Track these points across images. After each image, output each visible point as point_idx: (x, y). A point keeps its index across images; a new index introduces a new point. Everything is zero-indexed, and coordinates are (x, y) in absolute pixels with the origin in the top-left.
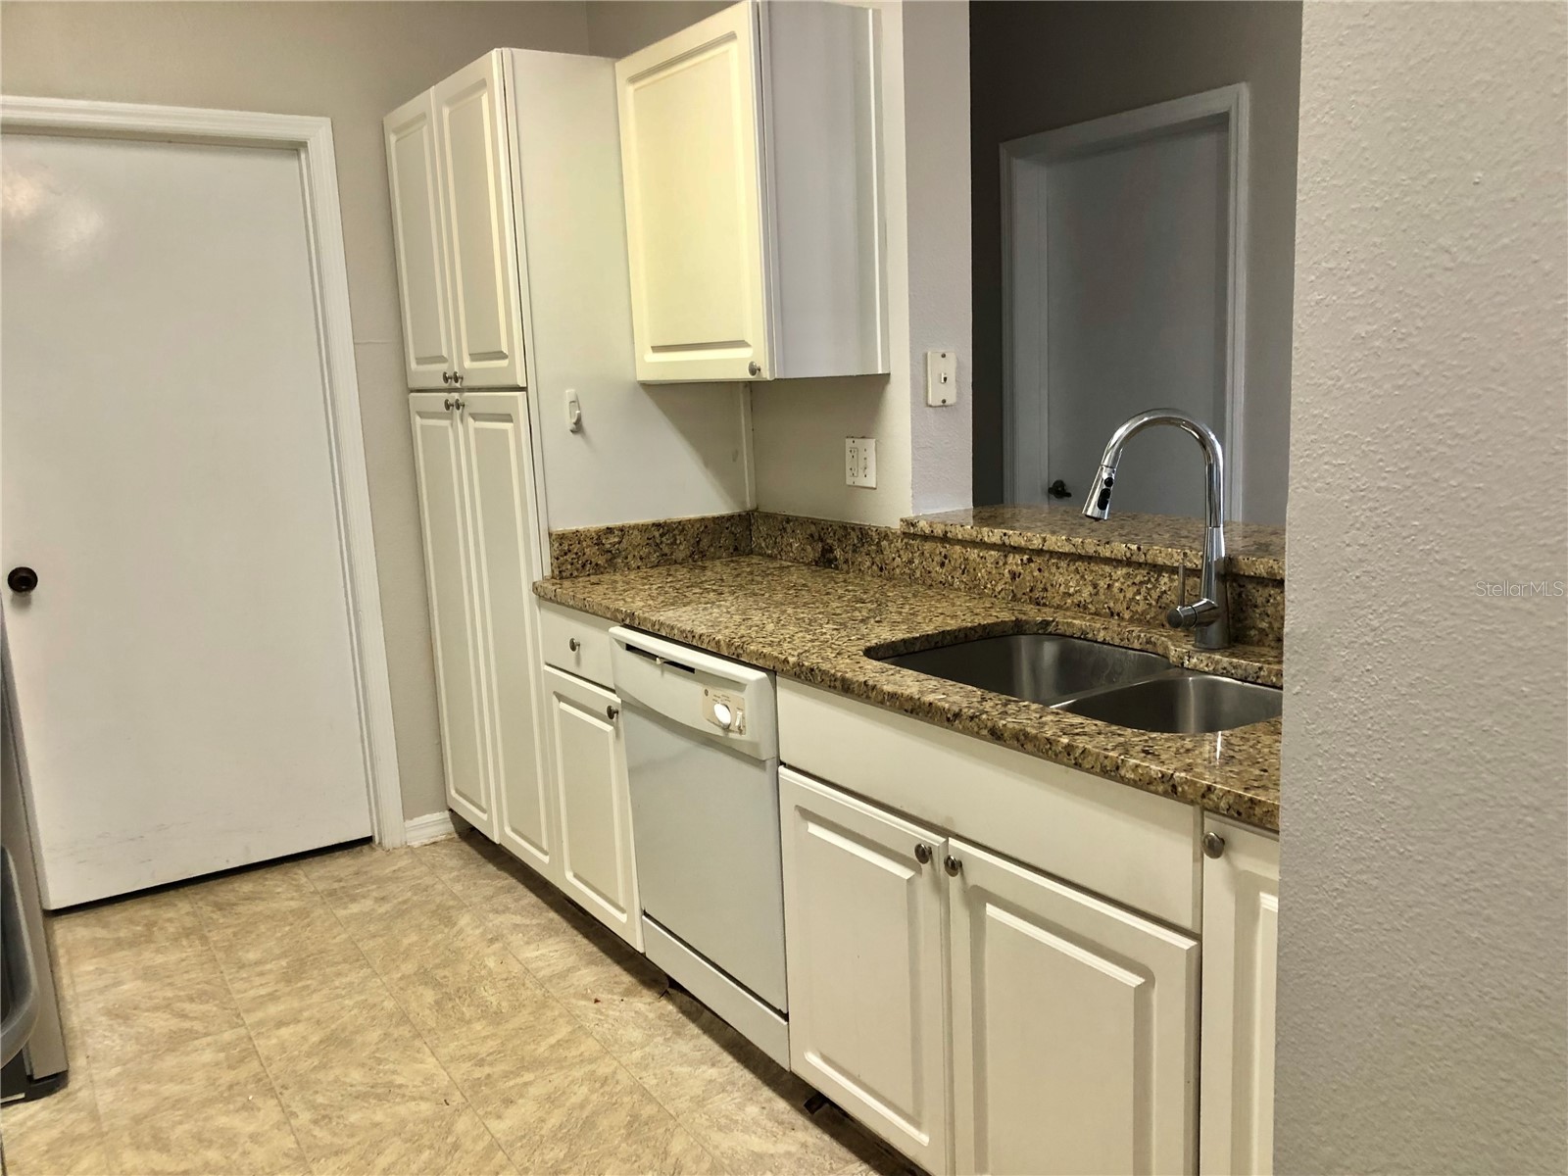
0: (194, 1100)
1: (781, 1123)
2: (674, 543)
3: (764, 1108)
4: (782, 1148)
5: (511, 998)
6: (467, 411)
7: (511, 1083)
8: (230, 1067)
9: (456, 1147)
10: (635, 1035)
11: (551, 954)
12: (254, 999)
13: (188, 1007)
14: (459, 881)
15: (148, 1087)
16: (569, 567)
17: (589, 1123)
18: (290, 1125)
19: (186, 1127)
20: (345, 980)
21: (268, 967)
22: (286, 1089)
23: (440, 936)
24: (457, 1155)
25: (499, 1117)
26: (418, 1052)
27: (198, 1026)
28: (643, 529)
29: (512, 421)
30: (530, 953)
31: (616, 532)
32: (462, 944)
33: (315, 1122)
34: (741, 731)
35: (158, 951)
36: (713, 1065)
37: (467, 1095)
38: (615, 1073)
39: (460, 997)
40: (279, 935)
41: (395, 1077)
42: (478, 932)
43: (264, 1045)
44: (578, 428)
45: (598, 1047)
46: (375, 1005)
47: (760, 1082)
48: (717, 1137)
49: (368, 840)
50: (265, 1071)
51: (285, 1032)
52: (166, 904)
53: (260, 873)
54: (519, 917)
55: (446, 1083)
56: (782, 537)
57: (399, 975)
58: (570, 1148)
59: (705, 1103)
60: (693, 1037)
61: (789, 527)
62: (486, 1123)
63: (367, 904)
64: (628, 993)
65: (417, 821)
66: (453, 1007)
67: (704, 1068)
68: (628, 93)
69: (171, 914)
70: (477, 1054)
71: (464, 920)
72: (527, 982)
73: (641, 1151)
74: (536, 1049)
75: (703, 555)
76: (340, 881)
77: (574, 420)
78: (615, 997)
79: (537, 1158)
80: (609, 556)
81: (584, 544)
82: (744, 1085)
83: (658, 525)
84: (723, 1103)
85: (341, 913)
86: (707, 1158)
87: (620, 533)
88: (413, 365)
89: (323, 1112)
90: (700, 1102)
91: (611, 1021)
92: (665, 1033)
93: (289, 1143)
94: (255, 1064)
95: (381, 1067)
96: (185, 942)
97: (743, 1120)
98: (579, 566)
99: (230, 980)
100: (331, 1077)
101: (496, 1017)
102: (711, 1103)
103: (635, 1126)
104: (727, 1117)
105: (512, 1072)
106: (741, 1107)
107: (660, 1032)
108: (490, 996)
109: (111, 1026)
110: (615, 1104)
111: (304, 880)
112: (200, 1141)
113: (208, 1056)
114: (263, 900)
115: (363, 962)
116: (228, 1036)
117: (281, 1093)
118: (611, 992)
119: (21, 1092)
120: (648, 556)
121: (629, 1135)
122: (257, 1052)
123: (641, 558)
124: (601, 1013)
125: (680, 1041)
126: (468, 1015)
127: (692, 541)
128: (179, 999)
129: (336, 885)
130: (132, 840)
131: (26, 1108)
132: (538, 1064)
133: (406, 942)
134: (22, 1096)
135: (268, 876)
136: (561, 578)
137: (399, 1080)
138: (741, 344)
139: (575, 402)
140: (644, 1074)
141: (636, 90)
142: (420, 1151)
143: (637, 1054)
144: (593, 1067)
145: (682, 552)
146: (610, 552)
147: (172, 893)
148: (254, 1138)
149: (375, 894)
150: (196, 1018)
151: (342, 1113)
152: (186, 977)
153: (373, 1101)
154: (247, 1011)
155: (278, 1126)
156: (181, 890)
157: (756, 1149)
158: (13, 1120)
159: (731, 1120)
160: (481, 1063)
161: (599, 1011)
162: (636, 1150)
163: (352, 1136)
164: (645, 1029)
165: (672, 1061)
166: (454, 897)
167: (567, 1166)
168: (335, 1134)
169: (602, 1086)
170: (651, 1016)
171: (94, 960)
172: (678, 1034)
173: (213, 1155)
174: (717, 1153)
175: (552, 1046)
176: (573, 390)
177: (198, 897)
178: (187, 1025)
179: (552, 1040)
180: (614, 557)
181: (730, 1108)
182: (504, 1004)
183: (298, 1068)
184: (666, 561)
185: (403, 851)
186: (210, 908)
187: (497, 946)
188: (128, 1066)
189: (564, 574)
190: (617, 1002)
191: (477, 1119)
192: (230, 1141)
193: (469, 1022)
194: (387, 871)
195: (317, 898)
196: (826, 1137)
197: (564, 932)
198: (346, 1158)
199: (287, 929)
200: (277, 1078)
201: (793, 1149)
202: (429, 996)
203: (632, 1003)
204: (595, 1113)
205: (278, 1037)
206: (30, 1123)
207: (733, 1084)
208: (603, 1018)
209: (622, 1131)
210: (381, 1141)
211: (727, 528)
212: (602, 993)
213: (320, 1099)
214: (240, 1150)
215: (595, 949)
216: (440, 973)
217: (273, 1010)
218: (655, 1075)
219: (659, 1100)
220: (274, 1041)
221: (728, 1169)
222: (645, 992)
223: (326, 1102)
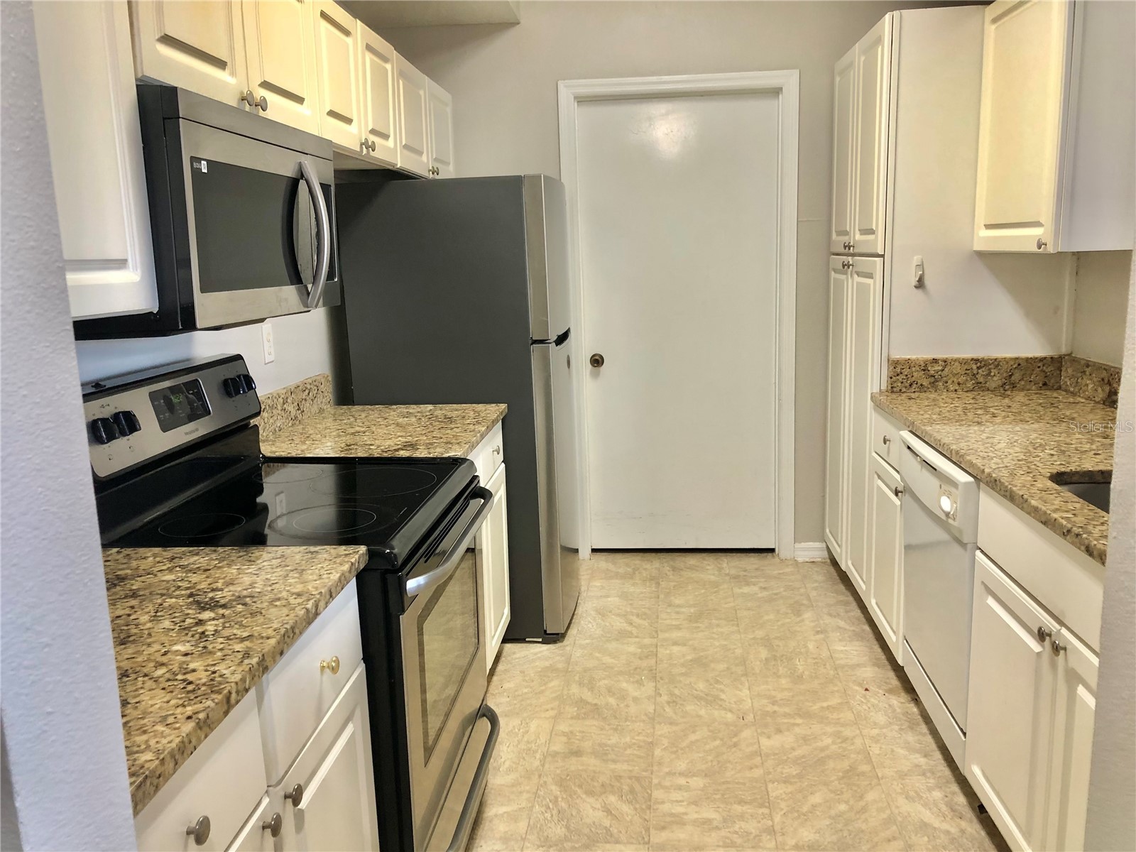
0: (616, 669)
1: (953, 810)
2: (989, 374)
3: (947, 796)
4: (945, 826)
5: (812, 671)
6: (855, 269)
7: (786, 721)
8: (640, 658)
9: (735, 745)
10: (881, 718)
11: (852, 652)
12: (669, 625)
13: (634, 618)
14: (816, 590)
15: (597, 655)
16: (899, 384)
17: (822, 761)
18: (655, 699)
19: (606, 682)
20: (720, 630)
21: (683, 610)
22: (662, 680)
23: (788, 620)
24: (734, 749)
25: (769, 737)
26: (741, 684)
27: (635, 631)
28: (963, 362)
29: (872, 278)
30: (839, 647)
31: (940, 363)
32: (799, 629)
33: (668, 703)
34: (954, 519)
35: (633, 585)
36: (925, 756)
37: (757, 718)
38: (854, 737)
39: (782, 660)
40: (697, 593)
41: (721, 693)
42: (813, 624)
43: (663, 652)
44: (920, 284)
45: (853, 719)
46: (730, 649)
47: (953, 780)
48: (901, 801)
49: (772, 550)
50: (656, 666)
51: (676, 649)
52: (648, 560)
53: (704, 555)
54: (843, 623)
55: (747, 707)
56: (1082, 379)
57: (752, 636)
58: (802, 771)
59: (905, 777)
60: (921, 734)
61: (1088, 370)
62: (760, 738)
63: (755, 589)
64: (891, 691)
65: (803, 545)
66: (774, 665)
67: (917, 755)
68: (991, 29)
69: (648, 566)
70: (774, 697)
71: (808, 615)
72: (828, 664)
73: (845, 790)
74: (812, 706)
75: (1014, 386)
76: (745, 571)
77: (917, 279)
78: (880, 691)
79: (779, 769)
80: (932, 379)
81: (914, 369)
82: (940, 777)
83: (977, 360)
84: (918, 782)
85: (737, 590)
86: (888, 812)
87: (943, 364)
88: (834, 236)
89: (674, 699)
90: (902, 775)
91: (869, 705)
92: (902, 725)
93: (651, 709)
94: (652, 662)
95: (716, 686)
96: (648, 584)
97: (927, 798)
98: (908, 385)
99: (661, 611)
100: (688, 682)
101: (798, 679)
102: (910, 779)
103: (850, 773)
104: (916, 792)
105: (789, 714)
106: (930, 790)
107: (899, 723)
108: (800, 665)
109: (595, 617)
110: (844, 756)
111: (725, 565)
112: (609, 692)
113: (632, 649)
114: (697, 571)
115: (736, 623)
116: (647, 641)
117: (659, 682)
118: (879, 687)
119: (540, 638)
120: (964, 383)
121: (843, 777)
122: (656, 655)
123: (959, 384)
124: (866, 698)
125: (910, 734)
126: (781, 672)
127: (1005, 375)
128: (632, 614)
129: (742, 573)
130: (635, 518)
131: (540, 647)
132: (808, 715)
133: (766, 618)
134: (540, 640)
135: (707, 558)
136: (892, 392)
137: (723, 696)
138: (1037, 224)
139: (921, 266)
140: (874, 745)
141: (997, 27)
142: (715, 740)
143: (875, 732)
144: (842, 729)
145: (995, 381)
146: (934, 376)
147: (654, 554)
148: (635, 699)
149: (761, 585)
150: (635, 626)
151: (684, 703)
152: (640, 603)
153: (703, 703)
154: (661, 631)
155: (649, 698)
156: (659, 554)
157: (926, 820)
158: (532, 651)
159: (918, 795)
160: (774, 703)
161: (865, 697)
162: (843, 788)
163: (683, 717)
164: (889, 718)
165: (897, 744)
166: (809, 599)
167: (795, 780)
168: (675, 713)
169: (842, 742)
170: (898, 710)
171: (601, 581)
172: (911, 728)
173: (612, 701)
174: (896, 811)
175: (823, 707)
176: (920, 257)
177: (664, 560)
178: (629, 628)
179: (825, 704)
180: (936, 381)
181: (921, 787)
182: (806, 673)
183: (672, 670)
184: (980, 387)
185: (791, 563)
186: (668, 568)
187: (821, 636)
188: (594, 641)
189: (895, 389)
190: (879, 695)
191: (755, 734)
192: (623, 696)
193: (779, 677)
194: (776, 572)
195: (727, 578)
196: (983, 833)
197: (868, 640)
198: (674, 728)
199: (703, 591)
200: (660, 672)
201: (953, 830)
202: (764, 653)
203: (889, 699)
204: (829, 757)
205: (670, 651)
206: (539, 655)
207: (933, 773)
208: (864, 701)
209: (841, 774)
210: (696, 726)
211: (1039, 367)
212: (873, 686)
213: (677, 692)
214: (625, 704)
215: (884, 657)
216: (777, 642)
217: (675, 635)
218: (881, 748)
219: (875, 764)
220: (668, 652)
221: (898, 824)
222: (903, 694)
223: (678, 694)
